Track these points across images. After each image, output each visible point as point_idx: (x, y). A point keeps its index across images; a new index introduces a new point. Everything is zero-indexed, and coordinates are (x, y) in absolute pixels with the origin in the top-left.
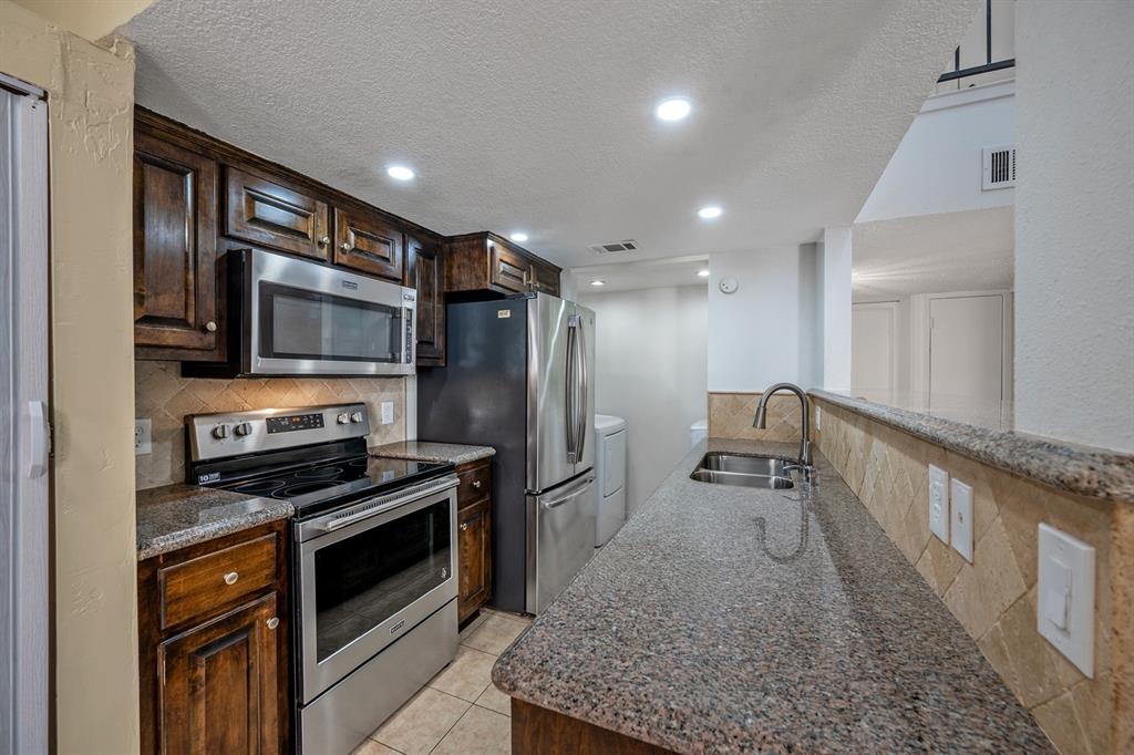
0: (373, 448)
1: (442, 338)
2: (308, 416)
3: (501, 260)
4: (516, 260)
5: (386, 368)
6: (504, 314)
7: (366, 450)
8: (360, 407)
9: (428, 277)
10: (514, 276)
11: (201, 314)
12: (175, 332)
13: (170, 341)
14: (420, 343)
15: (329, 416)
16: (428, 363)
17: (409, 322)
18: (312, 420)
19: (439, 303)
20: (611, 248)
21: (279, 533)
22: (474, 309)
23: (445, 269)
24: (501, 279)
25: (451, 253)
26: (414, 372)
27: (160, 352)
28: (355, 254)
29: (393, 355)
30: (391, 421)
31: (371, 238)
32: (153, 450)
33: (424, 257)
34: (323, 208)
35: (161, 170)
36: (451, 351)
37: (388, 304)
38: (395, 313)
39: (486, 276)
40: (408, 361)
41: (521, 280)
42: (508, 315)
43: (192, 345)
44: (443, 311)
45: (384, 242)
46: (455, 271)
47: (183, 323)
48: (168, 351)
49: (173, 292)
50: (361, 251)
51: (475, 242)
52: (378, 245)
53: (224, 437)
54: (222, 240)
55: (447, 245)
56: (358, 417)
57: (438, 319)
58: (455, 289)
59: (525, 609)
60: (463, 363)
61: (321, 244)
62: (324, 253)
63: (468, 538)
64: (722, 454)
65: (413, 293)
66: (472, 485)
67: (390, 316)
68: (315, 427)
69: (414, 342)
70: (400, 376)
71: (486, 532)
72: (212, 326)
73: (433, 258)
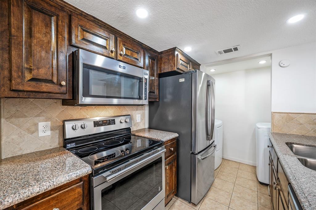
0: (133, 131)
1: (158, 90)
2: (109, 120)
3: (180, 59)
4: (186, 60)
5: (137, 102)
6: (182, 80)
7: (130, 132)
8: (129, 116)
9: (153, 67)
10: (185, 66)
11: (60, 78)
12: (47, 86)
13: (45, 90)
14: (150, 92)
15: (117, 120)
16: (153, 100)
17: (146, 83)
18: (111, 122)
19: (157, 77)
20: (226, 51)
21: (84, 181)
22: (170, 79)
23: (159, 65)
24: (180, 67)
25: (161, 58)
26: (147, 103)
27: (41, 94)
28: (126, 56)
29: (140, 97)
30: (140, 121)
31: (132, 51)
32: (51, 134)
33: (151, 60)
34: (113, 37)
35: (40, 13)
36: (161, 96)
37: (138, 76)
38: (140, 80)
39: (175, 65)
40: (145, 99)
41: (187, 67)
42: (184, 80)
43: (55, 91)
44: (158, 80)
45: (136, 53)
46: (162, 65)
47: (51, 82)
48: (45, 94)
49: (46, 68)
50: (128, 56)
51: (171, 53)
52: (134, 53)
53: (76, 129)
54: (69, 47)
55: (159, 56)
56: (128, 120)
57: (156, 84)
58: (162, 72)
59: (191, 200)
60: (165, 100)
61: (112, 52)
62: (113, 55)
63: (168, 171)
64: (294, 143)
65: (148, 72)
66: (170, 149)
67: (139, 81)
68: (112, 124)
69: (148, 92)
70: (143, 105)
71: (175, 168)
72: (64, 83)
73: (154, 60)
